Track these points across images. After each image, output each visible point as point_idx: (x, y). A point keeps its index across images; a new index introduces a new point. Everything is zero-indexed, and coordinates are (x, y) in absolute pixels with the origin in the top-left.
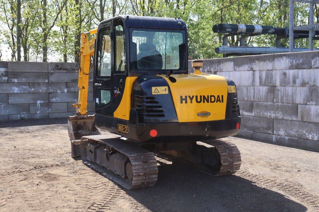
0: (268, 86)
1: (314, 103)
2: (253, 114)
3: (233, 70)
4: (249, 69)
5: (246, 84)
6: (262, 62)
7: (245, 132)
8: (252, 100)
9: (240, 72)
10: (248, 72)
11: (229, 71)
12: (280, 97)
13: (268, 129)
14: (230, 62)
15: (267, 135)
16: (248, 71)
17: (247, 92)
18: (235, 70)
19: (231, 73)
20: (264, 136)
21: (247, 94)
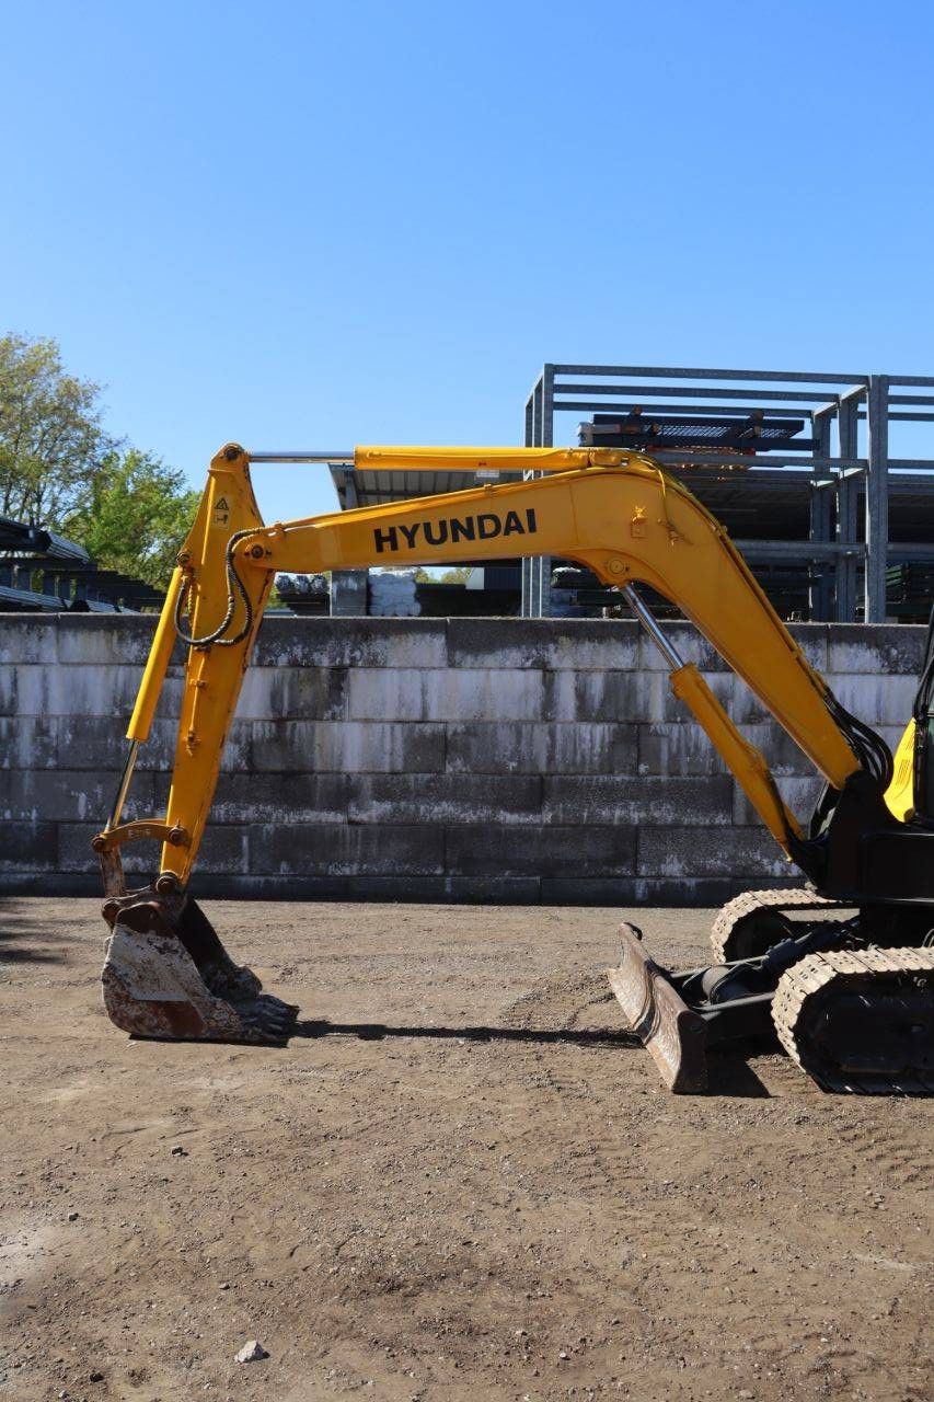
0: (616, 721)
1: (790, 770)
2: (547, 817)
3: (444, 664)
4: (529, 664)
5: (514, 716)
6: (587, 643)
7: (507, 882)
8: (543, 768)
9: (482, 673)
10: (521, 674)
11: (422, 669)
12: (665, 756)
13: (614, 861)
14: (428, 637)
15: (609, 881)
16: (523, 669)
17: (519, 742)
18: (452, 664)
19: (435, 676)
20: (597, 885)
21: (517, 750)
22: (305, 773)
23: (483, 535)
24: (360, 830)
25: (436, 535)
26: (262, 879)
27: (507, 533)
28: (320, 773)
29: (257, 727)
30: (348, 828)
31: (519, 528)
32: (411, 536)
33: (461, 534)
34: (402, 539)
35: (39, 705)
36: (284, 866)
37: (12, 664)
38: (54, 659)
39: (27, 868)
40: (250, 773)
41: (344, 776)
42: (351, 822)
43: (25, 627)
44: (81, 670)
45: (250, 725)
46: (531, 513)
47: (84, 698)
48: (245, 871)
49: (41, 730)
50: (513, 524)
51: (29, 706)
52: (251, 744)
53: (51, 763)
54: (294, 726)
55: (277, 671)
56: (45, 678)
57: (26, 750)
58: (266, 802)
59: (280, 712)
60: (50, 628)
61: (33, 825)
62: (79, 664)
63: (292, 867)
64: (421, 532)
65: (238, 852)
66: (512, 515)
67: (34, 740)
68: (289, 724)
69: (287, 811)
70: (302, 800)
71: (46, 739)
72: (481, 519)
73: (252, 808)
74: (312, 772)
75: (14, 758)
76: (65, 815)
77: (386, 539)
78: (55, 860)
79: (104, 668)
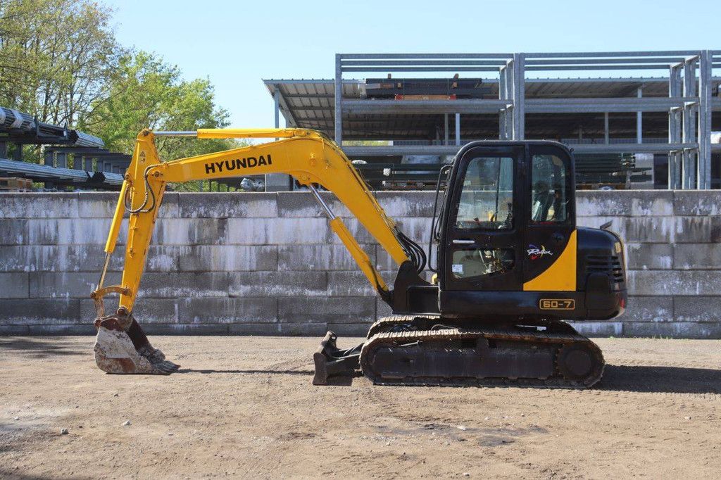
0: (364, 243)
2: (330, 293)
3: (276, 215)
4: (319, 215)
5: (312, 241)
7: (309, 326)
8: (327, 268)
9: (296, 220)
10: (316, 219)
11: (264, 218)
12: (389, 261)
13: (364, 315)
14: (267, 202)
15: (362, 325)
16: (316, 217)
17: (314, 255)
18: (280, 216)
19: (271, 222)
20: (356, 327)
21: (313, 259)
22: (206, 271)
23: (250, 166)
24: (234, 300)
25: (231, 166)
26: (185, 326)
27: (259, 165)
28: (214, 271)
29: (182, 249)
30: (228, 299)
31: (265, 163)
32: (220, 167)
33: (241, 166)
34: (217, 168)
35: (70, 239)
36: (196, 319)
37: (54, 218)
38: (77, 216)
39: (64, 322)
40: (178, 272)
41: (226, 273)
42: (230, 296)
43: (62, 200)
44: (91, 221)
45: (178, 248)
46: (269, 157)
47: (93, 235)
48: (176, 322)
49: (71, 252)
50: (262, 161)
51: (64, 240)
52: (179, 258)
53: (76, 268)
54: (200, 248)
55: (191, 220)
56: (72, 225)
57: (63, 263)
58: (186, 286)
59: (193, 241)
60: (74, 200)
61: (67, 300)
62: (91, 218)
63: (201, 319)
64: (224, 165)
65: (173, 312)
66: (262, 157)
67: (68, 257)
68: (198, 247)
69: (197, 291)
70: (205, 286)
71: (74, 257)
72: (249, 159)
73: (180, 290)
74: (210, 271)
75: (57, 266)
76: (84, 294)
77: (209, 168)
78: (79, 318)
79: (103, 220)
